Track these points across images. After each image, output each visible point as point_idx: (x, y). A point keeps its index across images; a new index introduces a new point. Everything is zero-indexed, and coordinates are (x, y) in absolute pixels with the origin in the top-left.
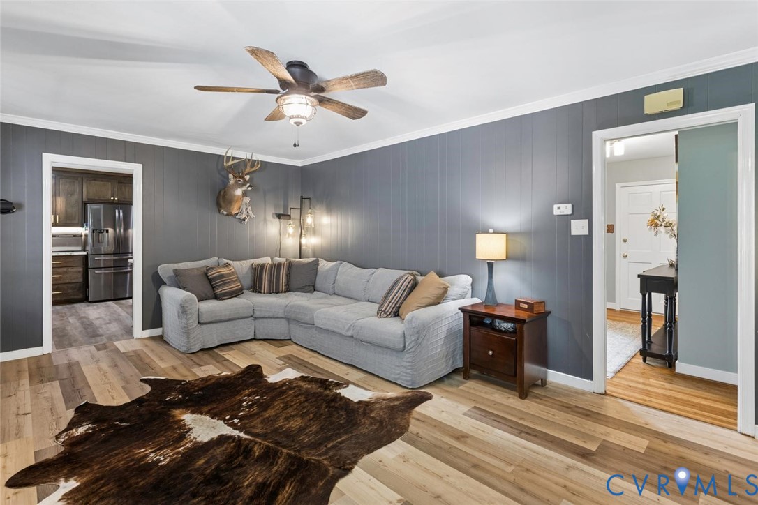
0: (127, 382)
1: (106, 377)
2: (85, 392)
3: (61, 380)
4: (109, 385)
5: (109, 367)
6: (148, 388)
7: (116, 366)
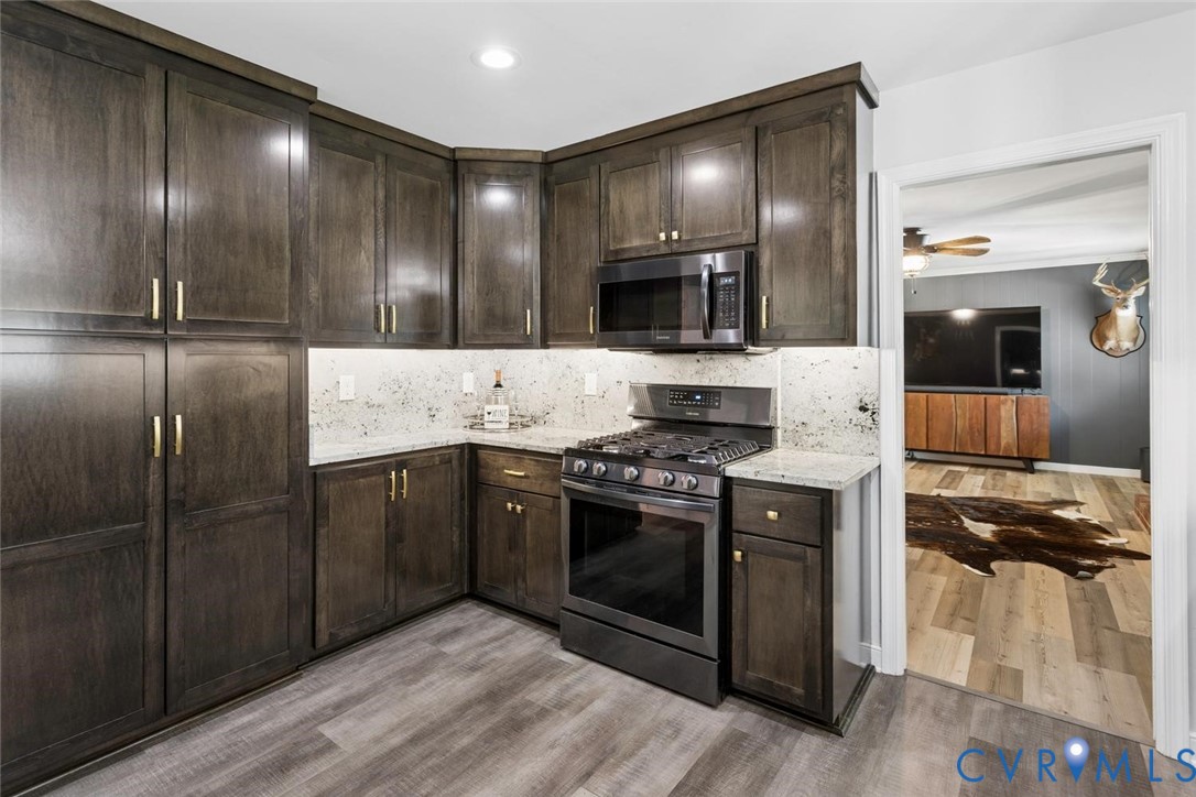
0: (1013, 581)
1: (1037, 601)
2: (1076, 594)
3: (1114, 629)
4: (1040, 588)
5: (1021, 617)
6: (994, 565)
7: (1009, 612)
